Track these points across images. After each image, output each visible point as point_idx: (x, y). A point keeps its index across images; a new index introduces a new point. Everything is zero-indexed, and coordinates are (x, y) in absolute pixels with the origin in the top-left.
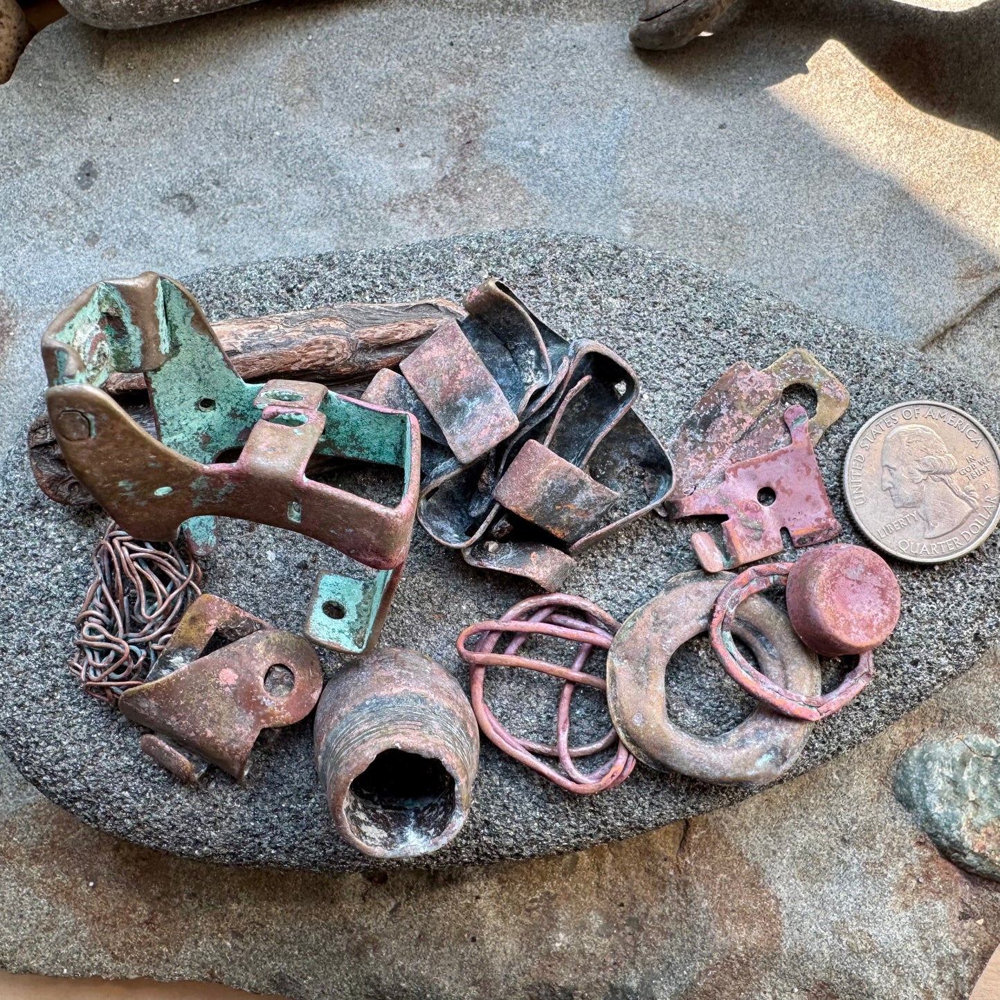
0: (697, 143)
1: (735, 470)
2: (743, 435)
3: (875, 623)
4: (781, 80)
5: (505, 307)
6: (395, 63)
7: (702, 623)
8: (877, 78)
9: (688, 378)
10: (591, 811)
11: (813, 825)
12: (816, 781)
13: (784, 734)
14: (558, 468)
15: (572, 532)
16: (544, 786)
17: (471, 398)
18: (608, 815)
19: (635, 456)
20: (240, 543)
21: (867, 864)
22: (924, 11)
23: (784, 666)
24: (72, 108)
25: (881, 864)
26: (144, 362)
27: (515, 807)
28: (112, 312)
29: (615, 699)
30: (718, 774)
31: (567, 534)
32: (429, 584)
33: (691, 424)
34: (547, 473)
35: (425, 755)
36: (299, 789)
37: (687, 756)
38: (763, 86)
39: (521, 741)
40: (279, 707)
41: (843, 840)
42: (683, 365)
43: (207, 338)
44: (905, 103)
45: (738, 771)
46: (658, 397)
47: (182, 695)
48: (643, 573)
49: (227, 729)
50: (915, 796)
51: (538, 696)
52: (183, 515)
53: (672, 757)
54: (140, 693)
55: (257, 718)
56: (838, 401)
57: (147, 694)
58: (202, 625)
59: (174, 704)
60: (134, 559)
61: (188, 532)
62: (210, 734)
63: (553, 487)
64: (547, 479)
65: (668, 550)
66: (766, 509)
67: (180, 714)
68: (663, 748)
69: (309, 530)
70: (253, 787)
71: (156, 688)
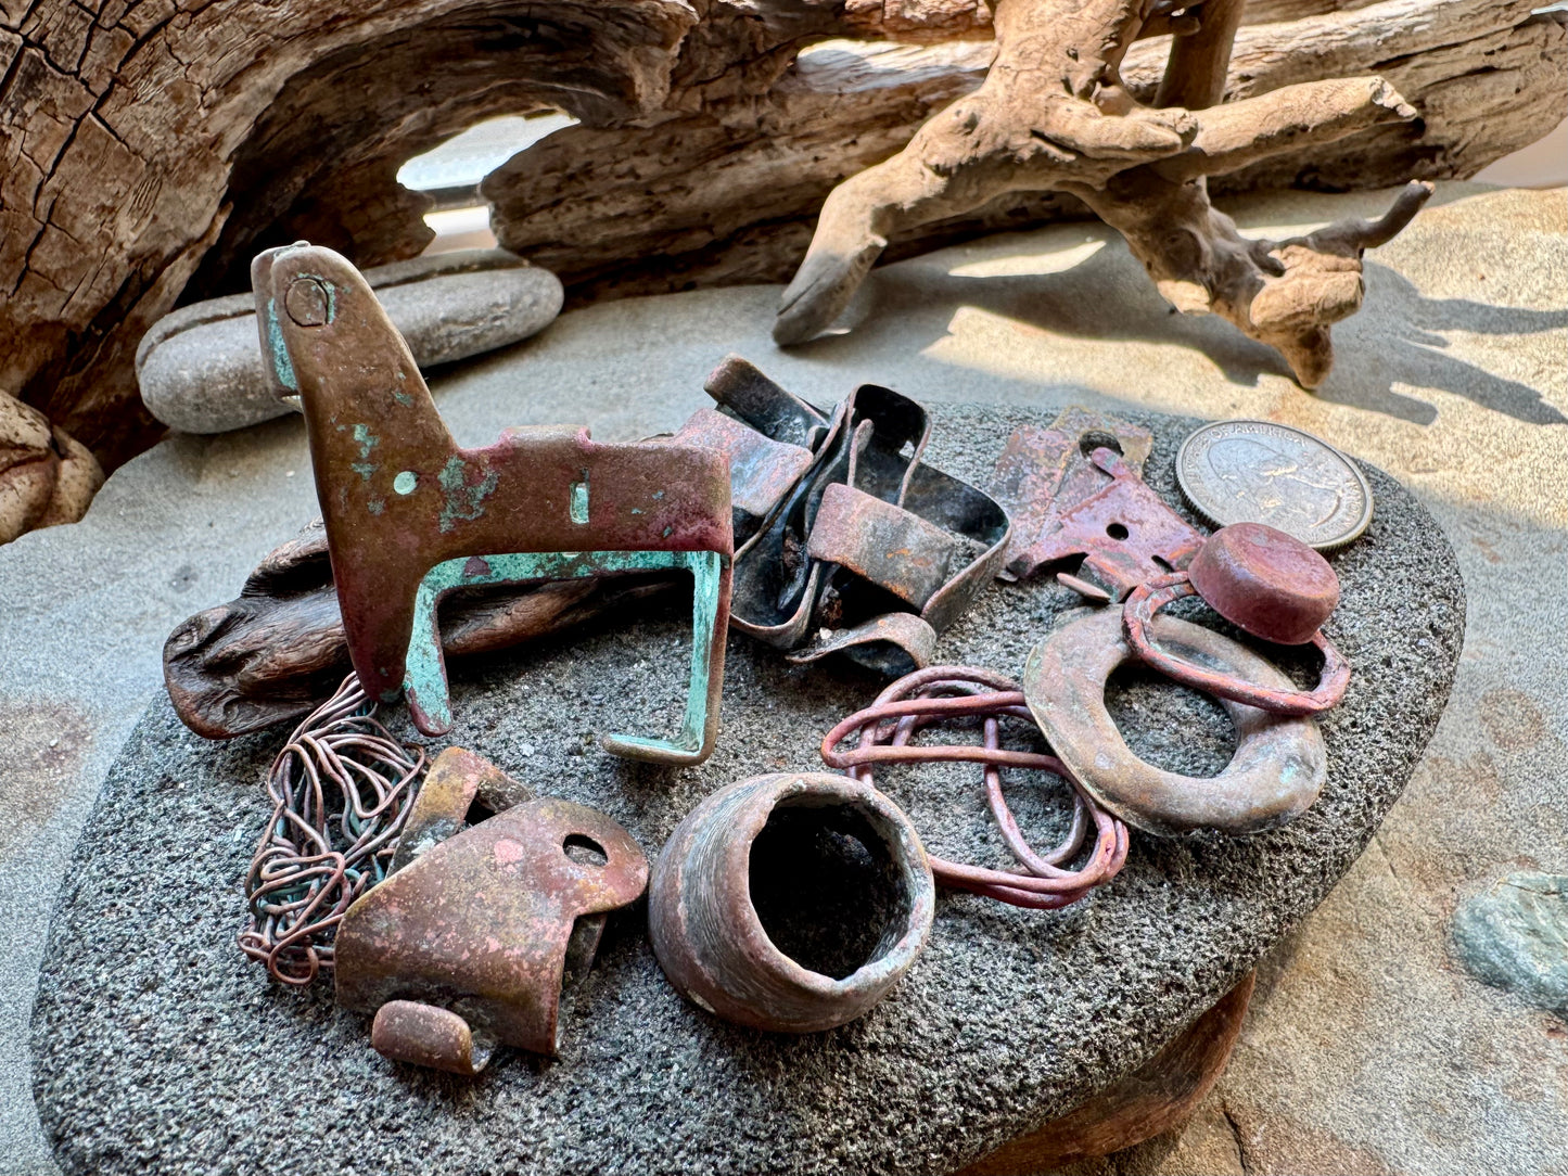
1: (1069, 516)
2: (1060, 488)
4: (931, 344)
5: (752, 379)
6: (537, 407)
7: (1122, 647)
11: (1402, 1058)
12: (1368, 995)
13: (1292, 740)
14: (873, 507)
15: (918, 590)
16: (1016, 939)
17: (747, 460)
19: (953, 518)
21: (1508, 1086)
24: (162, 523)
25: (1526, 1080)
27: (990, 983)
29: (1060, 743)
30: (1241, 806)
31: (912, 592)
32: (755, 727)
34: (864, 511)
36: (649, 1055)
37: (1188, 791)
38: (917, 352)
40: (596, 881)
41: (1455, 1067)
45: (1264, 794)
47: (442, 888)
48: (1019, 645)
49: (521, 929)
50: (1501, 965)
52: (427, 553)
53: (1171, 799)
54: (373, 899)
55: (566, 900)
56: (1141, 440)
57: (384, 898)
58: (457, 781)
59: (430, 905)
60: (338, 751)
61: (412, 694)
62: (494, 945)
63: (875, 529)
64: (865, 518)
65: (1035, 615)
66: (1124, 543)
67: (441, 923)
68: (1153, 790)
69: (602, 530)
70: (571, 1078)
71: (399, 882)
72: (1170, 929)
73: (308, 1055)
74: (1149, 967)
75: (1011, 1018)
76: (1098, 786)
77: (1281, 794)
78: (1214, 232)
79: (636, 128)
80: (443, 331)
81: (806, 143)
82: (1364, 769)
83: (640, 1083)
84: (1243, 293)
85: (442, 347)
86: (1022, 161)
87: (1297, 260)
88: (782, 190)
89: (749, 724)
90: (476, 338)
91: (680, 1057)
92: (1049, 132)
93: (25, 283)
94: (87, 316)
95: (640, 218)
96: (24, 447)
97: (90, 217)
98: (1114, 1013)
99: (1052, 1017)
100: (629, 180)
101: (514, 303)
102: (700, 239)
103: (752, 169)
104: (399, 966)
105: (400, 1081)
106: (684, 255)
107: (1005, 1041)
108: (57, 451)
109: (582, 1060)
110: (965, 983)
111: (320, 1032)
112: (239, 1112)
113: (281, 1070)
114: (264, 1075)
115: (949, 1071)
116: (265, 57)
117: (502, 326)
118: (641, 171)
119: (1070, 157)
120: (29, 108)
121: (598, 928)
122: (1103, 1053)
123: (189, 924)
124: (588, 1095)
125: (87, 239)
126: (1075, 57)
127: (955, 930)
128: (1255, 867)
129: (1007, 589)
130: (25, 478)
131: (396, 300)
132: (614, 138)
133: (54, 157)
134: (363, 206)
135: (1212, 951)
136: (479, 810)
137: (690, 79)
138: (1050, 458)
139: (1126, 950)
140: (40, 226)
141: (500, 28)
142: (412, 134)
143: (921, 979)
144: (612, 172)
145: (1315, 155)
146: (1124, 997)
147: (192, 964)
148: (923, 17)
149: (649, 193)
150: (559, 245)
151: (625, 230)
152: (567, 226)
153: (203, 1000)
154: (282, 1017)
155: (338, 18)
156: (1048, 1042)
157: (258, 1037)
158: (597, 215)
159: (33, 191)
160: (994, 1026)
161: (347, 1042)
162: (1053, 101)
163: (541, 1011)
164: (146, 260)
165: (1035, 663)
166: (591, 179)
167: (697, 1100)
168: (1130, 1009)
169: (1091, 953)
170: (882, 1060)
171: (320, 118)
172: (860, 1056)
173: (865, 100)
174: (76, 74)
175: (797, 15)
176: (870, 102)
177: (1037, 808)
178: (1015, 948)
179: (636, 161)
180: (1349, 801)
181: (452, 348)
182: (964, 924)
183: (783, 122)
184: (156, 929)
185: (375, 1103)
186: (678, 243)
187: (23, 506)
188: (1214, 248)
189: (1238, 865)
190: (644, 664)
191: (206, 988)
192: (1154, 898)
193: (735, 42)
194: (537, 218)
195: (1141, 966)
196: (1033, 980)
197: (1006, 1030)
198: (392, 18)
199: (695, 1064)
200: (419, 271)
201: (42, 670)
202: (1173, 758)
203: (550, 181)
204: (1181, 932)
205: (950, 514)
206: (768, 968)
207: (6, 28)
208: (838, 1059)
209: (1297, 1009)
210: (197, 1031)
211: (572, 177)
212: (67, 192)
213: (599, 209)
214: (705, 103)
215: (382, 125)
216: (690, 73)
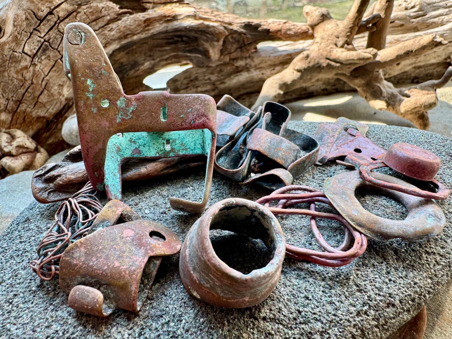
1: (340, 146)
2: (337, 139)
7: (360, 179)
14: (270, 135)
15: (286, 162)
16: (323, 280)
17: (228, 123)
27: (313, 296)
31: (283, 162)
34: (267, 136)
36: (174, 315)
47: (101, 243)
49: (128, 259)
52: (112, 129)
53: (383, 226)
54: (76, 245)
55: (146, 250)
56: (365, 127)
57: (79, 245)
58: (114, 209)
59: (96, 249)
60: (79, 203)
61: (108, 186)
62: (117, 264)
63: (271, 142)
64: (267, 138)
65: (329, 175)
66: (360, 154)
67: (99, 255)
68: (375, 223)
69: (171, 123)
70: (142, 322)
71: (86, 239)
72: (387, 280)
73: (46, 309)
74: (379, 295)
75: (322, 311)
76: (353, 221)
77: (428, 226)
78: (386, 87)
79: (211, 67)
81: (260, 70)
83: (168, 327)
84: (397, 103)
86: (323, 67)
87: (414, 93)
88: (252, 82)
91: (186, 317)
92: (331, 58)
93: (36, 105)
94: (53, 115)
96: (27, 148)
97: (56, 88)
98: (366, 313)
99: (339, 312)
100: (208, 81)
103: (244, 77)
104: (81, 271)
105: (77, 320)
107: (320, 320)
108: (37, 150)
109: (148, 316)
110: (302, 295)
111: (53, 301)
112: (16, 329)
113: (36, 314)
114: (29, 316)
115: (296, 331)
116: (107, 45)
118: (211, 79)
119: (338, 65)
120: (43, 58)
121: (158, 262)
122: (362, 331)
123: (19, 263)
124: (148, 330)
125: (55, 93)
126: (338, 38)
127: (299, 276)
128: (420, 259)
129: (319, 167)
130: (26, 157)
132: (204, 70)
133: (48, 71)
135: (406, 292)
136: (121, 219)
137: (226, 53)
138: (333, 131)
139: (369, 287)
140: (42, 90)
141: (172, 38)
142: (147, 69)
143: (284, 293)
144: (203, 79)
145: (417, 73)
146: (370, 306)
147: (16, 276)
148: (293, 34)
149: (214, 85)
153: (16, 288)
154: (41, 295)
155: (128, 34)
156: (338, 323)
157: (31, 302)
159: (42, 79)
160: (314, 314)
161: (62, 305)
162: (332, 49)
163: (131, 291)
164: (70, 100)
165: (328, 183)
166: (197, 81)
167: (191, 335)
168: (373, 312)
169: (354, 287)
170: (268, 324)
171: (122, 63)
172: (258, 321)
173: (277, 58)
174: (57, 49)
175: (256, 34)
177: (331, 234)
178: (323, 283)
179: (210, 76)
182: (302, 273)
183: (253, 64)
184: (8, 264)
185: (66, 328)
187: (23, 164)
188: (387, 91)
189: (413, 258)
190: (191, 188)
191: (18, 284)
192: (379, 268)
193: (238, 41)
195: (376, 294)
196: (330, 296)
197: (320, 316)
198: (142, 34)
199: (191, 320)
201: (15, 206)
203: (185, 82)
204: (392, 282)
205: (298, 144)
206: (214, 266)
207: (40, 37)
208: (249, 322)
209: (445, 335)
210: (10, 299)
211: (192, 81)
212: (50, 80)
214: (230, 59)
215: (139, 65)
216: (226, 51)
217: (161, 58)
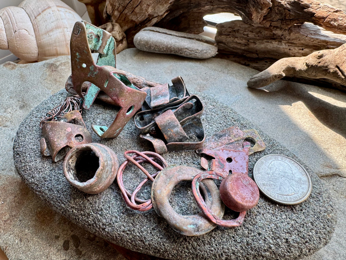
0: (255, 109)
1: (223, 150)
2: (230, 143)
3: (246, 199)
4: (284, 105)
5: (180, 83)
8: (311, 113)
9: (221, 127)
10: (132, 223)
13: (202, 222)
14: (174, 119)
15: (170, 139)
17: (162, 96)
18: (136, 228)
19: (196, 133)
20: (94, 116)
22: (329, 104)
23: (212, 203)
26: (99, 49)
28: (99, 35)
29: (156, 182)
30: (174, 222)
31: (168, 139)
33: (216, 135)
34: (170, 118)
35: (96, 154)
37: (167, 210)
38: (278, 104)
39: (126, 190)
40: (74, 142)
42: (221, 124)
43: (114, 56)
44: (318, 121)
45: (181, 224)
46: (211, 127)
49: (60, 141)
51: (137, 181)
52: (85, 78)
53: (163, 208)
54: (49, 122)
55: (68, 142)
56: (261, 147)
58: (72, 115)
59: (54, 129)
61: (85, 100)
62: (55, 140)
63: (170, 123)
64: (169, 120)
65: (194, 162)
66: (227, 163)
67: (53, 132)
68: (162, 204)
69: (107, 90)
70: (55, 167)
71: (53, 123)
72: (149, 231)
76: (154, 194)
77: (185, 228)
79: (253, 26)
80: (185, 50)
81: (290, 45)
82: (225, 247)
85: (183, 53)
86: (329, 72)
88: (278, 53)
89: (128, 141)
90: (190, 54)
92: (341, 68)
93: (133, 13)
94: (139, 22)
95: (243, 45)
96: (116, 39)
97: (145, 6)
98: (127, 234)
99: (116, 224)
100: (246, 36)
101: (201, 51)
102: (255, 56)
103: (273, 45)
106: (249, 57)
107: (106, 219)
108: (122, 41)
110: (109, 205)
117: (196, 54)
118: (249, 35)
119: (343, 77)
125: (144, 9)
128: (178, 239)
131: (181, 41)
132: (247, 26)
134: (194, 21)
135: (155, 243)
137: (269, 19)
139: (138, 226)
140: (138, 4)
142: (208, 10)
144: (243, 33)
149: (248, 41)
150: (224, 44)
151: (239, 47)
152: (228, 41)
158: (235, 41)
164: (151, 16)
165: (172, 167)
166: (238, 33)
168: (131, 237)
173: (312, 40)
175: (301, 13)
176: (313, 41)
178: (121, 208)
179: (249, 33)
180: (215, 249)
181: (184, 54)
183: (288, 37)
186: (249, 54)
192: (152, 224)
193: (282, 14)
194: (223, 36)
195: (138, 232)
196: (119, 215)
200: (193, 37)
202: (184, 207)
203: (229, 30)
211: (235, 31)
213: (236, 40)
214: (271, 26)
215: (201, 6)
216: (270, 18)
217: (219, 6)
